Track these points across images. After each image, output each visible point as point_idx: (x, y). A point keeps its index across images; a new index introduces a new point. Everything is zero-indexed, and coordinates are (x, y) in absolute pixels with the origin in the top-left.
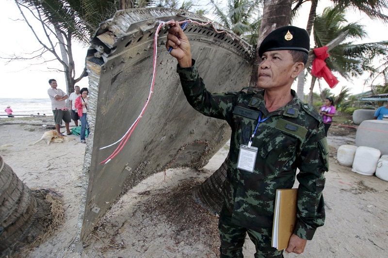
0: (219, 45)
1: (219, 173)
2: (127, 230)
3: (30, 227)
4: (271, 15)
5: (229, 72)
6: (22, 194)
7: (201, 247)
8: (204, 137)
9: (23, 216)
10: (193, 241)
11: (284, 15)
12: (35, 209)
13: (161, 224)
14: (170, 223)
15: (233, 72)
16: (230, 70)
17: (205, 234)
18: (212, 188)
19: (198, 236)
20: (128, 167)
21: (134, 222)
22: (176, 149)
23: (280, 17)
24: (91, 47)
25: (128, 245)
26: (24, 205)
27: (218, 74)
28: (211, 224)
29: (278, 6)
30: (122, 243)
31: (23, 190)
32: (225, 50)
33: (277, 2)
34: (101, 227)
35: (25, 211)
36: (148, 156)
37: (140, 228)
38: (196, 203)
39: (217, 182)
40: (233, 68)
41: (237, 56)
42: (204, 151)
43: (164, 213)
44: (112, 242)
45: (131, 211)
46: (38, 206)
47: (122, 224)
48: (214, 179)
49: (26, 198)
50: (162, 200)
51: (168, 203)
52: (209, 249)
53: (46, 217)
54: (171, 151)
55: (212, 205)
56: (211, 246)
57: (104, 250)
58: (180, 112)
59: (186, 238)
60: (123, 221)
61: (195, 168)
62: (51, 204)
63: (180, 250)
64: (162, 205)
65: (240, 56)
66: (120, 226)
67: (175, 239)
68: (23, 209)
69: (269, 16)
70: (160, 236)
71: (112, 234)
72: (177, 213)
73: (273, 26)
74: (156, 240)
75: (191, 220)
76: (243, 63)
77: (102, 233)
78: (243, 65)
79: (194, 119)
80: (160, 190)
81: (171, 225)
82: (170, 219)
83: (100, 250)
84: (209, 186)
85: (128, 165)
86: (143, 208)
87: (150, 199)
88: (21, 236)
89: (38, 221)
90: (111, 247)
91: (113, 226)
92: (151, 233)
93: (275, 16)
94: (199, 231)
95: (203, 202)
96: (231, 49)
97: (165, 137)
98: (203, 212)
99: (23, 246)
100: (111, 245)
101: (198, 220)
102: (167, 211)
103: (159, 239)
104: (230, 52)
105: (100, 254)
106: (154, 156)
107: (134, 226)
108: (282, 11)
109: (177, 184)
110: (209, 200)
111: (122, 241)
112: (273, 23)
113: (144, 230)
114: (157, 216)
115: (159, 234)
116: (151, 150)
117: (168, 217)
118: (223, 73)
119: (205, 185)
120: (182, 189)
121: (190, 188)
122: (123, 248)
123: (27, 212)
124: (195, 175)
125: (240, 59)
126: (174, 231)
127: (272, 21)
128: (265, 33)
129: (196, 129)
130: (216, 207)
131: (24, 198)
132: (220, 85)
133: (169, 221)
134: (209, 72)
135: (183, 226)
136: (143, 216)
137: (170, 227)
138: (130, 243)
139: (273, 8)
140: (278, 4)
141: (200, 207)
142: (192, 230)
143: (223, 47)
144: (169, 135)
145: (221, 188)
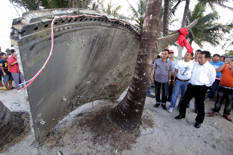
0: (116, 28)
1: (122, 103)
2: (66, 136)
3: (10, 133)
4: (149, 10)
5: (126, 43)
6: (5, 114)
7: (108, 146)
8: (115, 82)
9: (5, 127)
10: (104, 143)
11: (157, 10)
12: (13, 123)
13: (87, 133)
14: (92, 132)
15: (129, 44)
16: (127, 42)
17: (111, 138)
18: (117, 111)
19: (107, 140)
20: (65, 98)
21: (71, 131)
22: (98, 89)
23: (154, 11)
24: (12, 31)
25: (66, 144)
26: (6, 121)
27: (119, 44)
28: (115, 133)
29: (153, 4)
30: (63, 143)
31: (6, 111)
32: (121, 31)
33: (152, 2)
34: (52, 134)
35: (7, 124)
36: (80, 93)
37: (74, 135)
38: (108, 120)
39: (120, 108)
40: (129, 41)
41: (130, 34)
42: (117, 90)
43: (89, 126)
44: (57, 142)
45: (71, 125)
46: (16, 121)
47: (64, 133)
48: (119, 107)
49: (8, 116)
50: (89, 119)
51: (93, 120)
52: (112, 148)
53: (20, 127)
54: (95, 90)
55: (117, 122)
56: (114, 146)
57: (52, 147)
58: (98, 66)
59: (100, 141)
60: (65, 131)
61: (112, 100)
62: (24, 120)
63: (95, 147)
64: (89, 122)
65: (132, 34)
66: (63, 133)
67: (94, 141)
68: (5, 122)
69: (148, 10)
70: (85, 140)
71: (58, 138)
72: (97, 126)
73: (150, 16)
74: (83, 141)
75: (104, 130)
76: (135, 38)
77: (52, 137)
78: (136, 39)
79: (108, 71)
80: (89, 113)
81: (92, 133)
82: (92, 130)
83: (49, 147)
84: (116, 111)
85: (65, 97)
86: (78, 123)
87: (83, 118)
88: (4, 138)
89: (15, 130)
90: (56, 145)
91: (59, 133)
92: (80, 138)
93: (152, 10)
94: (108, 136)
95: (112, 120)
96: (125, 30)
97: (89, 81)
98: (112, 126)
99: (5, 144)
100: (56, 144)
101: (108, 130)
102: (91, 125)
103: (84, 141)
104: (125, 32)
105: (49, 149)
106: (84, 93)
107: (71, 133)
108: (156, 7)
109: (99, 110)
110: (115, 119)
111: (63, 142)
112: (150, 14)
113: (77, 136)
114: (85, 128)
115: (85, 138)
116: (81, 89)
117: (91, 128)
118: (123, 44)
119: (114, 110)
120: (101, 113)
121: (106, 111)
122: (63, 146)
123: (8, 124)
124: (111, 104)
125: (133, 36)
126: (93, 137)
127: (150, 13)
128: (146, 21)
129: (110, 77)
130: (120, 123)
131: (6, 116)
132: (122, 51)
133: (91, 131)
134: (113, 43)
135: (99, 134)
136: (77, 128)
137: (92, 135)
138: (67, 143)
139: (150, 6)
140: (153, 3)
141: (110, 123)
142: (104, 136)
143: (120, 29)
144: (92, 80)
145: (123, 112)
